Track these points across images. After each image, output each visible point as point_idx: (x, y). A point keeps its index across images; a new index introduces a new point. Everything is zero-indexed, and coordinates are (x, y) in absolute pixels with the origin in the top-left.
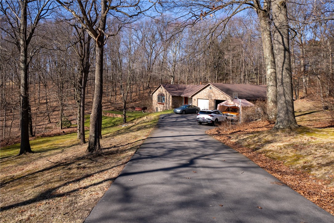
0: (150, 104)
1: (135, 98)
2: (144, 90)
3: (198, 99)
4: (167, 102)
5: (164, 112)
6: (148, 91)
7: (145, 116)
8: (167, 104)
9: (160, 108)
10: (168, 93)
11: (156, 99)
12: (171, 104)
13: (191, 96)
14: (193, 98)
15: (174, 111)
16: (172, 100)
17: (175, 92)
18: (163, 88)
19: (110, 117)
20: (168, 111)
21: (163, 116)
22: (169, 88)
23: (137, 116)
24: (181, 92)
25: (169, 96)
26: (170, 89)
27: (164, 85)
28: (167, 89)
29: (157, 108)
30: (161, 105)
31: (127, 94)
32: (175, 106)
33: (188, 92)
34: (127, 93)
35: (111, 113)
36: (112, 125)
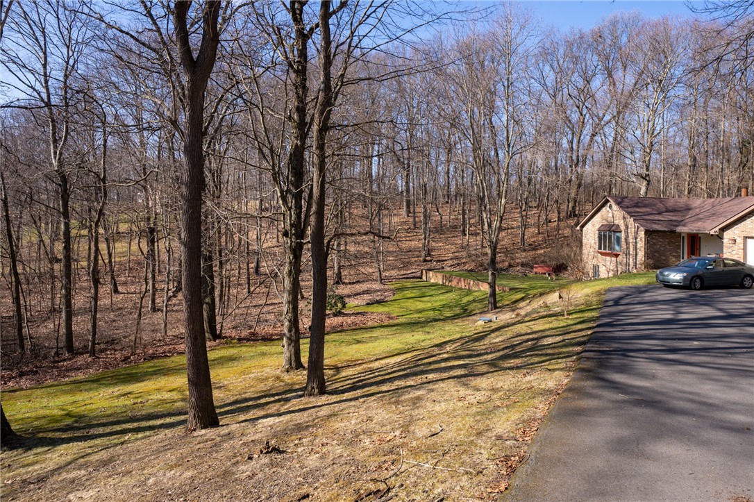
0: (575, 254)
1: (535, 239)
2: (559, 219)
3: (746, 238)
4: (628, 248)
5: (618, 281)
6: (572, 222)
7: (555, 291)
8: (627, 254)
9: (606, 266)
10: (631, 221)
11: (593, 241)
12: (641, 254)
13: (717, 229)
14: (728, 235)
15: (657, 277)
16: (647, 242)
17: (656, 218)
18: (615, 207)
19: (461, 289)
20: (635, 276)
21: (617, 294)
22: (635, 206)
23: (533, 288)
24: (674, 218)
25: (636, 233)
26: (638, 210)
27: (619, 200)
28: (629, 210)
29: (596, 268)
30: (608, 258)
31: (501, 222)
32: (656, 260)
33: (699, 220)
34: (499, 219)
35: (462, 279)
36: (458, 312)
